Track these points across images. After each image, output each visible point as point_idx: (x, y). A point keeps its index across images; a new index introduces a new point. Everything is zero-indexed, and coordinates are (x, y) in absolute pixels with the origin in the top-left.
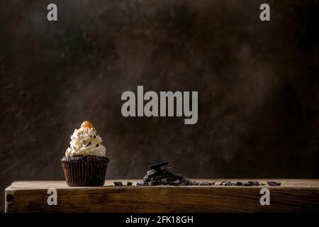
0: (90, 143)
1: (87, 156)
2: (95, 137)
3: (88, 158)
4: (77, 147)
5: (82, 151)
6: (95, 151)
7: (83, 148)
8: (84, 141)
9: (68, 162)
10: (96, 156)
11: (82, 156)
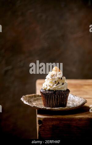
0: (59, 83)
1: (56, 91)
2: (61, 79)
3: (57, 92)
4: (51, 85)
5: (54, 88)
6: (61, 87)
7: (55, 86)
8: (55, 81)
9: (44, 94)
10: (62, 91)
11: (53, 91)
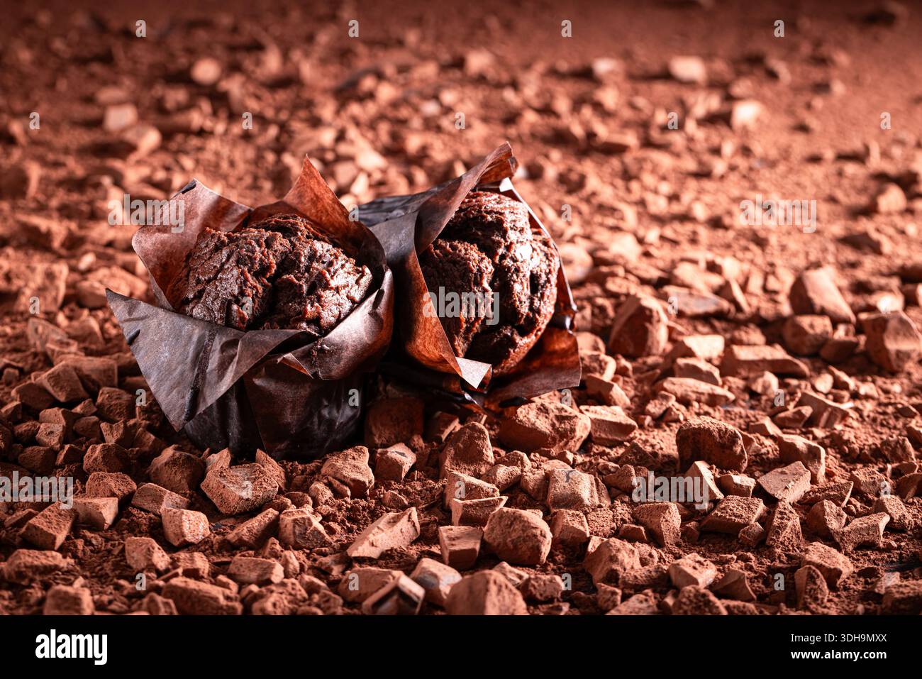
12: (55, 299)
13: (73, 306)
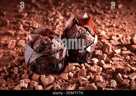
12: (14, 46)
13: (17, 47)
